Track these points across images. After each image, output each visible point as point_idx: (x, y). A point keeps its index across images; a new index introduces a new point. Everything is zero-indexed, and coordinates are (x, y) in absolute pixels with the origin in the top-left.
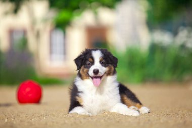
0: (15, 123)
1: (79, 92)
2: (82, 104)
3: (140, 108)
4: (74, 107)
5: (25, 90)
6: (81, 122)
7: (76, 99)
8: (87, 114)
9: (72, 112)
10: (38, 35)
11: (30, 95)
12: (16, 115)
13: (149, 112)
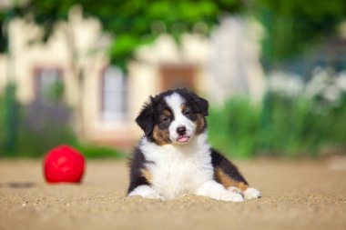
0: (38, 208)
1: (148, 162)
2: (150, 181)
3: (244, 189)
4: (136, 187)
5: (56, 161)
6: (146, 209)
7: (141, 174)
8: (158, 197)
9: (133, 194)
10: (81, 77)
11: (65, 169)
12: (41, 199)
13: (259, 197)
